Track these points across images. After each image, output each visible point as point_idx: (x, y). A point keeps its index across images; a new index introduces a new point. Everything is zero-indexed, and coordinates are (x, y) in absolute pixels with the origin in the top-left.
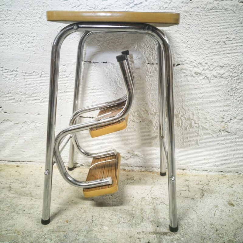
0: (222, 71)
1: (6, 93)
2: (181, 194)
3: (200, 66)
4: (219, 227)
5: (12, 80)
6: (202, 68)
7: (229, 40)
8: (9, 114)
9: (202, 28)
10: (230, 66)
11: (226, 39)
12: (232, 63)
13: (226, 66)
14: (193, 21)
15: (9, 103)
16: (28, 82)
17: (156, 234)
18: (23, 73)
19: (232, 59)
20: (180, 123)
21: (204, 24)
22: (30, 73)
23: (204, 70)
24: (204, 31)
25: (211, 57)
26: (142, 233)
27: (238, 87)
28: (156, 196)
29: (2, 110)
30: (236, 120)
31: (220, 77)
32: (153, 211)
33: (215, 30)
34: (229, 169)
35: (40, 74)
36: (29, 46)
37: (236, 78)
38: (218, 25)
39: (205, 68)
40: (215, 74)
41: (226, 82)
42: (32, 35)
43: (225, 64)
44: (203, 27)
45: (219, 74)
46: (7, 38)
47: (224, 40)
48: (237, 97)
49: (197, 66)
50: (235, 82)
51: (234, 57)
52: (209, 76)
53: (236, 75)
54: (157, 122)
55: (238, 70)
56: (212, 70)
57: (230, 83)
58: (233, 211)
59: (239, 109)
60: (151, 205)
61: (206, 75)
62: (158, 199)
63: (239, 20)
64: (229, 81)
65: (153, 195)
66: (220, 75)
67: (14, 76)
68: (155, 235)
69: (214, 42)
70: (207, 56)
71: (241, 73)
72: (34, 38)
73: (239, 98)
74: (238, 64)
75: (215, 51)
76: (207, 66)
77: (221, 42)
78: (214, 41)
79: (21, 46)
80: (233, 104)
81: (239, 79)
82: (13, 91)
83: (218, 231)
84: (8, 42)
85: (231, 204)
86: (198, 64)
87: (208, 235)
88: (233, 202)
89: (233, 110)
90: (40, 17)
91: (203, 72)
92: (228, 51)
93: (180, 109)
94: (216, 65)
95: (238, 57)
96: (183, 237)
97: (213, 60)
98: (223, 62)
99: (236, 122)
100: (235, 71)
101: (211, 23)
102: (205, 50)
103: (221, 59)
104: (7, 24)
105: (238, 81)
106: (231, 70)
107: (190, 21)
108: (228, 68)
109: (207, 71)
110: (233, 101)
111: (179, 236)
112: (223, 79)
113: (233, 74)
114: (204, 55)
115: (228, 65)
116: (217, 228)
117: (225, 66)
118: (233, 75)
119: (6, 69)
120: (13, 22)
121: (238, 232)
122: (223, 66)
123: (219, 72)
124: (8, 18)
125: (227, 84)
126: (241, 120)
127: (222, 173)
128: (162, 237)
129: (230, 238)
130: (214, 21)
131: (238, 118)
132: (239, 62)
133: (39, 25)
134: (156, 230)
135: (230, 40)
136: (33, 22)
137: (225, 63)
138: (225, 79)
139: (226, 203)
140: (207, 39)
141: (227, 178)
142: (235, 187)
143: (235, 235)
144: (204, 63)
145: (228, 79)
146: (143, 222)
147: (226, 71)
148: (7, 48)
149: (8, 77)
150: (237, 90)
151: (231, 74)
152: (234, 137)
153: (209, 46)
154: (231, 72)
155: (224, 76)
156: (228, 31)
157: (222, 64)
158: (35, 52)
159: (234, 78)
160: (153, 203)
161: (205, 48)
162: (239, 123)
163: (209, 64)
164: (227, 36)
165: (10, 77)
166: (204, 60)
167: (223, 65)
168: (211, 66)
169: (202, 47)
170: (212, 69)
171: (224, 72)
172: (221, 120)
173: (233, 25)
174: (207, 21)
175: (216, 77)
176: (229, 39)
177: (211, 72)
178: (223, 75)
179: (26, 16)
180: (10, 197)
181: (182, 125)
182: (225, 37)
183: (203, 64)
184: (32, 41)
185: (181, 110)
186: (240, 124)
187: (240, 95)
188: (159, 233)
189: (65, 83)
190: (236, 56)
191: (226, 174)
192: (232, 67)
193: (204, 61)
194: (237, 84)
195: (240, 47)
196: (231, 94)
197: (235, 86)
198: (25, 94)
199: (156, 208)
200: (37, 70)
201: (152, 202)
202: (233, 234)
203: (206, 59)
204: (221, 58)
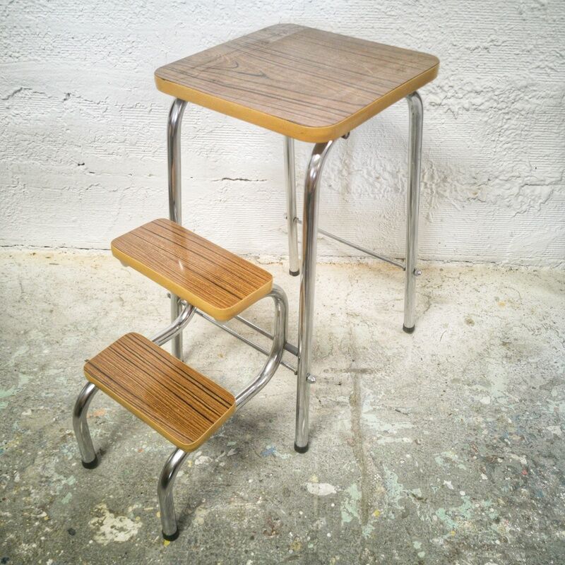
0: (478, 100)
1: (89, 142)
2: (393, 306)
3: (439, 91)
4: (442, 360)
5: (99, 119)
6: (442, 96)
7: (495, 45)
8: (99, 176)
9: (447, 24)
10: (493, 91)
11: (491, 43)
12: (498, 86)
13: (488, 92)
14: (431, 11)
15: (97, 158)
16: (129, 122)
17: (350, 372)
18: (117, 107)
19: (498, 78)
20: (400, 188)
21: (450, 16)
22: (131, 106)
23: (446, 97)
24: (449, 29)
25: (461, 76)
26: (330, 370)
27: (505, 127)
28: (354, 311)
29: (86, 169)
30: (497, 181)
31: (475, 109)
32: (348, 336)
33: (470, 27)
34: (479, 258)
35: (149, 108)
36: (125, 58)
37: (503, 111)
38: (477, 17)
39: (449, 95)
40: (467, 106)
41: (486, 119)
42: (129, 39)
43: (485, 88)
44: (448, 22)
45: (473, 105)
46: (82, 45)
47: (486, 45)
48: (503, 142)
49: (434, 91)
50: (501, 118)
51: (502, 75)
52: (455, 109)
53: (504, 106)
54: (359, 187)
55: (508, 98)
56: (462, 98)
57: (492, 120)
58: (471, 334)
59: (505, 164)
60: (345, 326)
61: (451, 107)
62: (356, 315)
63: (517, 7)
64: (491, 116)
65: (349, 308)
66: (474, 107)
67: (101, 111)
68: (349, 374)
69: (467, 49)
70: (453, 73)
71: (513, 103)
72: (134, 44)
73: (506, 146)
74: (508, 88)
75: (468, 65)
76: (452, 91)
77: (480, 49)
78: (467, 46)
79: (109, 59)
80: (494, 155)
81: (508, 113)
82: (103, 138)
83: (440, 366)
84: (84, 52)
85: (470, 322)
86: (436, 88)
87: (425, 371)
88: (474, 318)
89: (494, 165)
90: (141, 5)
91: (445, 101)
92: (491, 65)
93: (400, 164)
94: (469, 89)
95: (509, 76)
96: (389, 376)
97: (464, 82)
98: (482, 84)
99: (498, 184)
100: (501, 100)
101: (463, 13)
102: (450, 62)
103: (478, 78)
104: (80, 18)
105: (507, 117)
106: (496, 98)
107: (426, 10)
108: (490, 94)
109: (452, 100)
110: (494, 150)
111: (384, 373)
112: (479, 113)
113: (498, 104)
114: (448, 71)
115: (490, 89)
116: (441, 360)
117: (484, 90)
118: (499, 106)
119: (86, 100)
120: (91, 15)
121: (470, 367)
122: (482, 91)
123: (474, 101)
124: (81, 7)
125: (486, 122)
126: (506, 181)
127: (468, 264)
128: (359, 375)
129: (456, 377)
130: (469, 10)
131: (501, 178)
132: (511, 84)
133: (142, 21)
134: (351, 365)
135: (497, 44)
136: (130, 15)
137: (485, 86)
138: (484, 114)
139: (463, 320)
140: (455, 44)
141: (473, 273)
142: (483, 289)
143: (464, 372)
144: (447, 86)
145: (489, 114)
146: (332, 354)
147: (486, 99)
148: (84, 63)
149: (92, 113)
150: (503, 131)
151: (495, 105)
152: (493, 208)
153: (457, 55)
154: (495, 100)
155: (482, 107)
156: (495, 28)
157: (479, 88)
158: (136, 70)
159: (500, 112)
160: (348, 324)
161: (449, 60)
162: (502, 185)
163: (456, 88)
164: (493, 37)
165: (95, 114)
166: (446, 81)
167: (482, 89)
168: (460, 91)
169: (444, 58)
170: (461, 96)
171: (484, 101)
172: (473, 181)
173: (505, 16)
174: (456, 10)
175: (468, 110)
176: (495, 43)
177: (459, 101)
178: (480, 106)
179: (116, 4)
180: (127, 317)
181: (403, 190)
182: (489, 39)
183: (446, 88)
184: (130, 51)
185: (402, 166)
186: (505, 187)
187: (509, 140)
188: (354, 370)
189: (196, 124)
190: (506, 74)
191: (474, 266)
192: (496, 93)
193: (447, 83)
194: (505, 121)
195: (515, 57)
196: (493, 139)
197: (499, 125)
198: (124, 142)
199: (353, 331)
200: (142, 101)
201: (348, 321)
202: (462, 369)
203: (451, 78)
204: (479, 76)
